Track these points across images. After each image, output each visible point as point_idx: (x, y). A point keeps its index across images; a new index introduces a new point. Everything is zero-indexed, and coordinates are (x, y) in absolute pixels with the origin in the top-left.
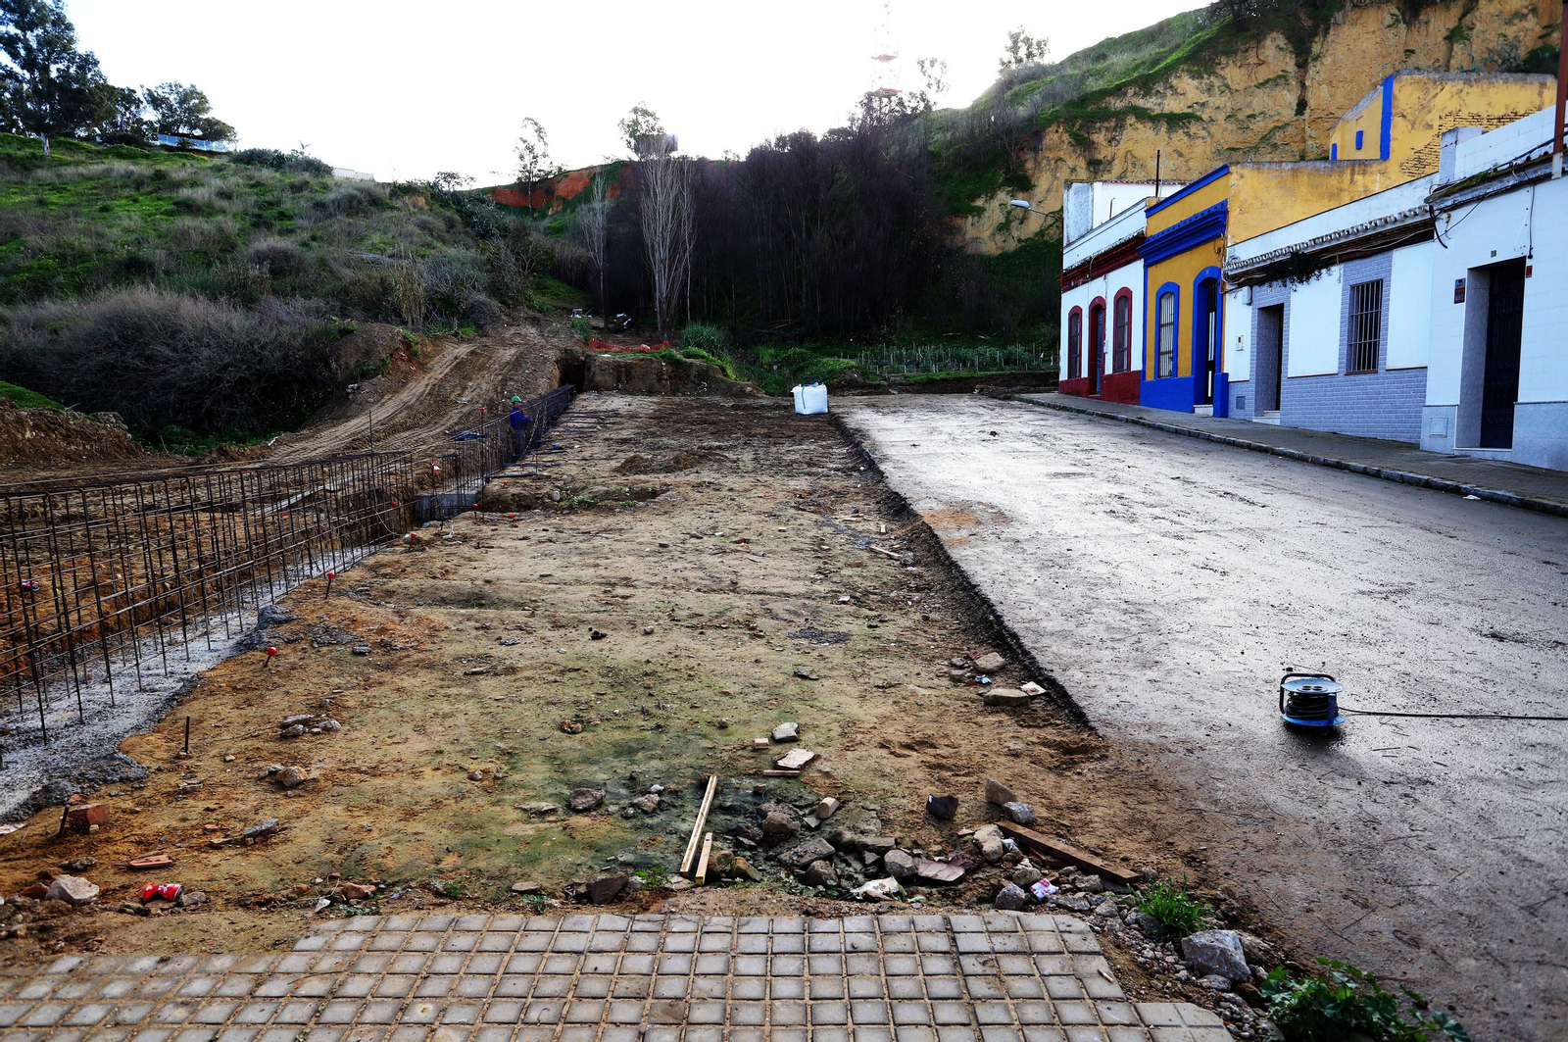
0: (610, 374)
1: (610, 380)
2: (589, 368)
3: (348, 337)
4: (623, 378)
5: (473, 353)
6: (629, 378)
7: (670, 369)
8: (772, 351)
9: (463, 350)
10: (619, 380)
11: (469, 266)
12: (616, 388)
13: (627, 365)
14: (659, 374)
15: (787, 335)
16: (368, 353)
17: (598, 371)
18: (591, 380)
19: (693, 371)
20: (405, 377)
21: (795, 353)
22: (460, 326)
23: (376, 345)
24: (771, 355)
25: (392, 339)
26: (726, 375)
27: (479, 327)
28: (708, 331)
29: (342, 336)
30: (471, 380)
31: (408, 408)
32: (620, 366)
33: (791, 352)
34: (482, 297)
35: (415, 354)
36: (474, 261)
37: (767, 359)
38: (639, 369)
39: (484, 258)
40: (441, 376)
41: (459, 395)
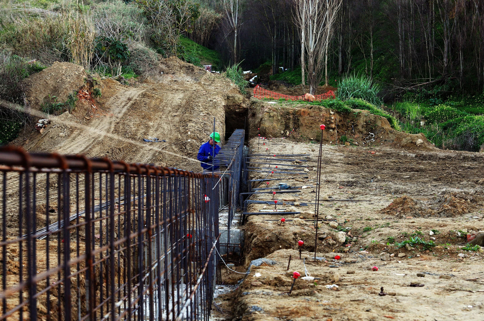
0: (278, 120)
1: (278, 127)
2: (254, 115)
3: (37, 75)
4: (291, 126)
5: (144, 95)
6: (297, 125)
7: (338, 117)
8: (418, 107)
9: (134, 93)
10: (287, 127)
11: (129, 17)
12: (284, 135)
13: (295, 113)
14: (328, 122)
15: (429, 92)
16: (56, 90)
17: (266, 117)
18: (257, 126)
19: (361, 122)
20: (87, 114)
21: (442, 110)
22: (124, 71)
23: (63, 82)
24: (418, 111)
25: (78, 77)
26: (393, 127)
27: (138, 73)
28: (364, 84)
29: (30, 74)
30: (150, 119)
31: (99, 143)
32: (288, 113)
33: (437, 108)
34: (141, 46)
35: (97, 93)
36: (132, 14)
37: (414, 115)
38: (306, 117)
39: (142, 10)
40: (120, 116)
41: (145, 134)
